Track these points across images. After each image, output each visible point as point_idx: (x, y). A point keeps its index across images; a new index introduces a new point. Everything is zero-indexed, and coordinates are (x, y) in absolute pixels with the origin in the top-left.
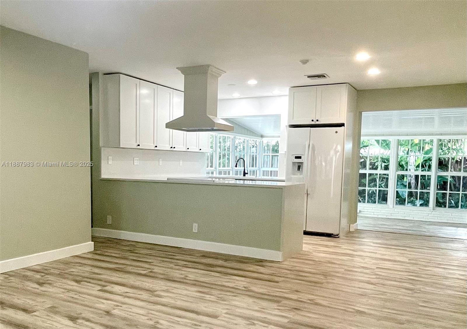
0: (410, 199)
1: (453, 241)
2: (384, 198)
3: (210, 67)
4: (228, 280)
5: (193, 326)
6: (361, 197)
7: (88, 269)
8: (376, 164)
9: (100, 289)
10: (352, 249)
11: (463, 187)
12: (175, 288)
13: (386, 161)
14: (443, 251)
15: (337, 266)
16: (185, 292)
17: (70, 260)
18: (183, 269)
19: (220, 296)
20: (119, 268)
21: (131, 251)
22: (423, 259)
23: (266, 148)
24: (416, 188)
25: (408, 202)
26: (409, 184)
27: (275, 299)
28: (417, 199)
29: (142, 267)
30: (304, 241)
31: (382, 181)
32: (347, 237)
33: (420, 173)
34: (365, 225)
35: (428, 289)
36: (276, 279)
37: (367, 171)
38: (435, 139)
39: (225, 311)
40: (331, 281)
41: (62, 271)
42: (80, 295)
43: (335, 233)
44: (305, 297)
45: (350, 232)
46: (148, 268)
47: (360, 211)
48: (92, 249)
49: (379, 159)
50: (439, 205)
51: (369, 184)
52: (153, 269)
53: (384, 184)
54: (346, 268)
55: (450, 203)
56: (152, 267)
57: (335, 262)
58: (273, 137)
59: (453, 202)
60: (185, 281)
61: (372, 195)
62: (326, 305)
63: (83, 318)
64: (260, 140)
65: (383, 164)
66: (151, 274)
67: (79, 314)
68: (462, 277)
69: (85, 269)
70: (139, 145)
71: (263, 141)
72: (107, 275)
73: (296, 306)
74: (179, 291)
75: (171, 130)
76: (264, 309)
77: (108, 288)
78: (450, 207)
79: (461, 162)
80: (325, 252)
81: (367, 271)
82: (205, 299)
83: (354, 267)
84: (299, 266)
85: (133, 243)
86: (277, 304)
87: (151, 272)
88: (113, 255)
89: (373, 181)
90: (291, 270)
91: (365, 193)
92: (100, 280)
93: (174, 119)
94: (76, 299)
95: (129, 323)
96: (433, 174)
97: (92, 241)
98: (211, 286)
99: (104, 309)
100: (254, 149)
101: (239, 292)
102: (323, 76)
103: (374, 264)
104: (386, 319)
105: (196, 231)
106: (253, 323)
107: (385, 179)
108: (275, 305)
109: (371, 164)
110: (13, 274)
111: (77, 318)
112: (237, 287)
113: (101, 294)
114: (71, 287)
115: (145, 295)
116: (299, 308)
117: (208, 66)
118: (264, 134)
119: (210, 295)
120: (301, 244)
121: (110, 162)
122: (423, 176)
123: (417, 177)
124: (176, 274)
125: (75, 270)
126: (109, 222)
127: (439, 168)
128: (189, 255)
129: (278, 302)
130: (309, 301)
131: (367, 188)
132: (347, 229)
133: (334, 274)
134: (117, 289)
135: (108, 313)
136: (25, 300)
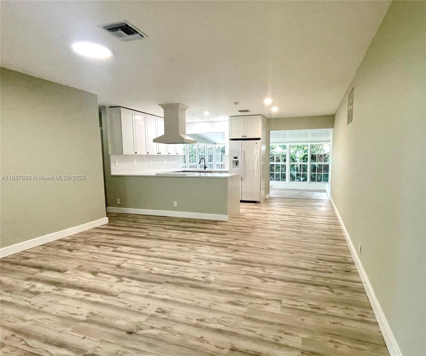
0: (297, 177)
1: (319, 201)
2: (284, 177)
3: (180, 104)
4: (196, 236)
5: (174, 269)
6: (272, 177)
7: (104, 236)
8: (279, 158)
9: (113, 250)
10: (267, 209)
11: (323, 169)
12: (163, 244)
13: (284, 156)
14: (314, 207)
15: (259, 221)
16: (170, 247)
17: (91, 231)
18: (168, 231)
19: (191, 247)
20: (126, 234)
21: (134, 222)
22: (304, 213)
23: (218, 149)
24: (301, 171)
25: (297, 179)
26: (297, 168)
27: (224, 245)
28: (301, 177)
29: (141, 232)
30: (241, 207)
31: (283, 167)
32: (264, 202)
33: (302, 163)
34: (274, 194)
35: (307, 231)
36: (225, 232)
37: (275, 163)
38: (309, 144)
39: (195, 257)
40: (255, 231)
41: (87, 240)
42: (99, 255)
43: (258, 200)
44: (241, 242)
45: (266, 199)
46: (146, 233)
47: (272, 186)
48: (107, 222)
49: (281, 156)
50: (312, 179)
51: (276, 169)
52: (149, 233)
53: (284, 169)
54: (264, 222)
55: (318, 178)
56: (148, 232)
57: (258, 219)
58: (222, 144)
59: (319, 178)
60: (169, 239)
61: (277, 176)
62: (253, 246)
63: (102, 272)
64: (214, 146)
65: (283, 158)
66: (148, 237)
67: (98, 269)
68: (323, 223)
69: (102, 237)
70: (136, 153)
71: (216, 147)
72: (118, 240)
73: (236, 249)
74: (166, 247)
75: (157, 143)
76: (217, 253)
77: (118, 249)
78: (318, 181)
79: (322, 156)
80: (253, 213)
81: (275, 223)
82: (182, 250)
83: (268, 221)
84: (239, 223)
85: (135, 216)
86: (225, 249)
87: (147, 235)
88: (122, 225)
89: (278, 167)
90: (233, 226)
91: (274, 175)
92: (113, 244)
93: (159, 136)
94: (97, 259)
95: (132, 272)
96: (309, 163)
97: (107, 217)
98: (186, 241)
99: (116, 264)
100: (211, 150)
101: (203, 243)
102: (247, 111)
103: (279, 218)
104: (285, 251)
105: (176, 206)
106: (211, 262)
107: (284, 166)
108: (224, 250)
109: (277, 158)
110: (50, 244)
111: (97, 273)
112: (202, 240)
113: (113, 253)
114: (93, 251)
115: (143, 252)
116: (237, 250)
117: (179, 104)
118: (216, 142)
119: (185, 247)
120: (239, 208)
121: (117, 164)
122: (304, 165)
123: (301, 165)
124: (164, 235)
125: (95, 238)
126: (119, 202)
127: (311, 160)
128: (172, 221)
129: (226, 247)
130: (243, 245)
131: (275, 173)
132: (265, 198)
133: (257, 226)
134: (124, 249)
135: (119, 266)
136: (59, 263)
